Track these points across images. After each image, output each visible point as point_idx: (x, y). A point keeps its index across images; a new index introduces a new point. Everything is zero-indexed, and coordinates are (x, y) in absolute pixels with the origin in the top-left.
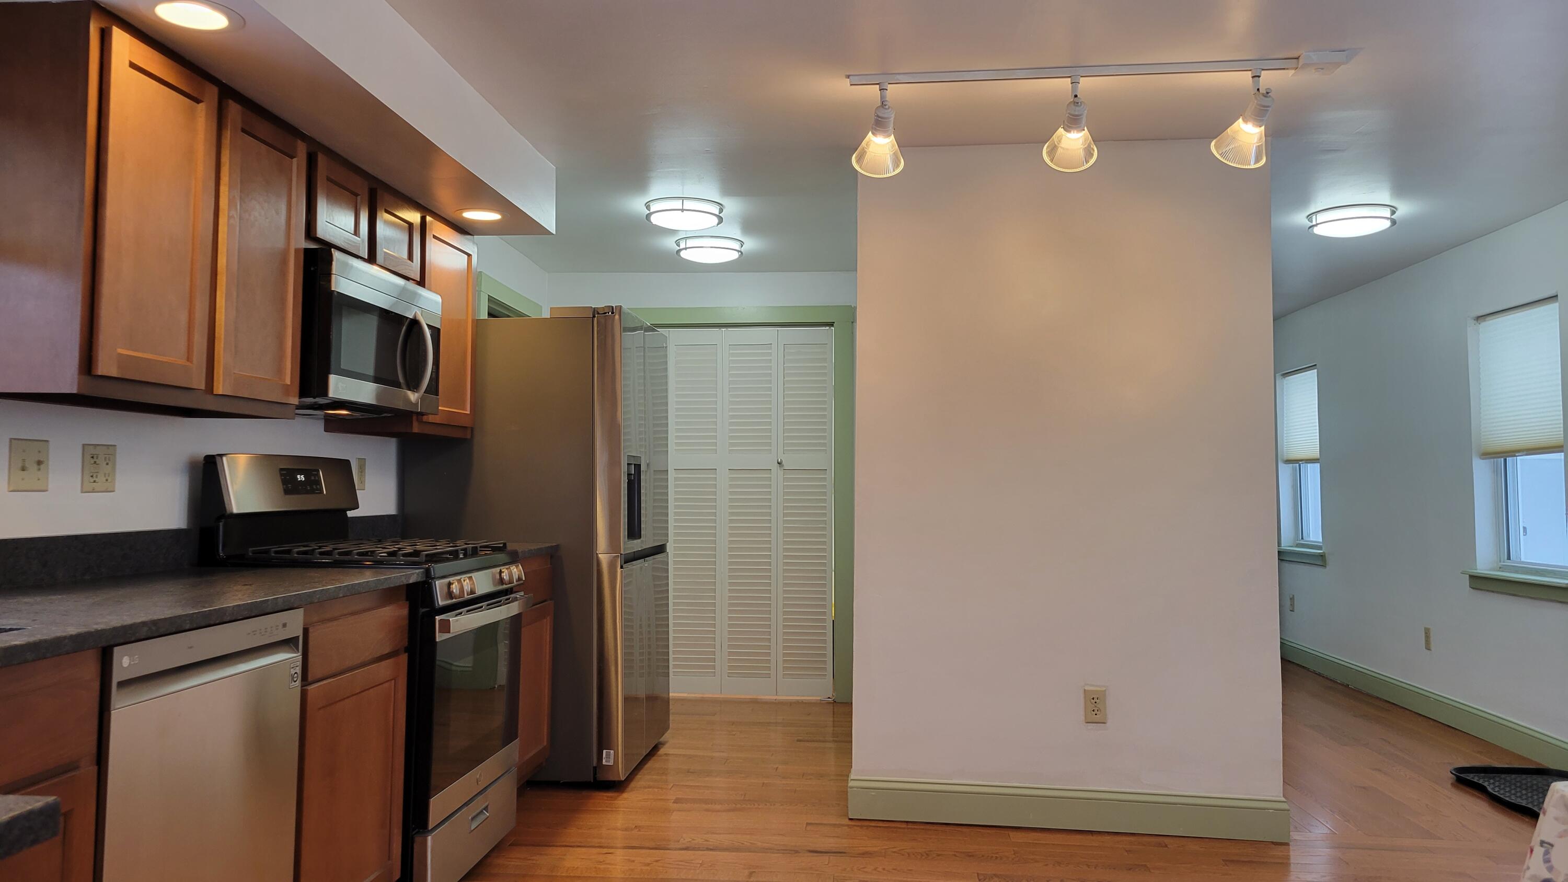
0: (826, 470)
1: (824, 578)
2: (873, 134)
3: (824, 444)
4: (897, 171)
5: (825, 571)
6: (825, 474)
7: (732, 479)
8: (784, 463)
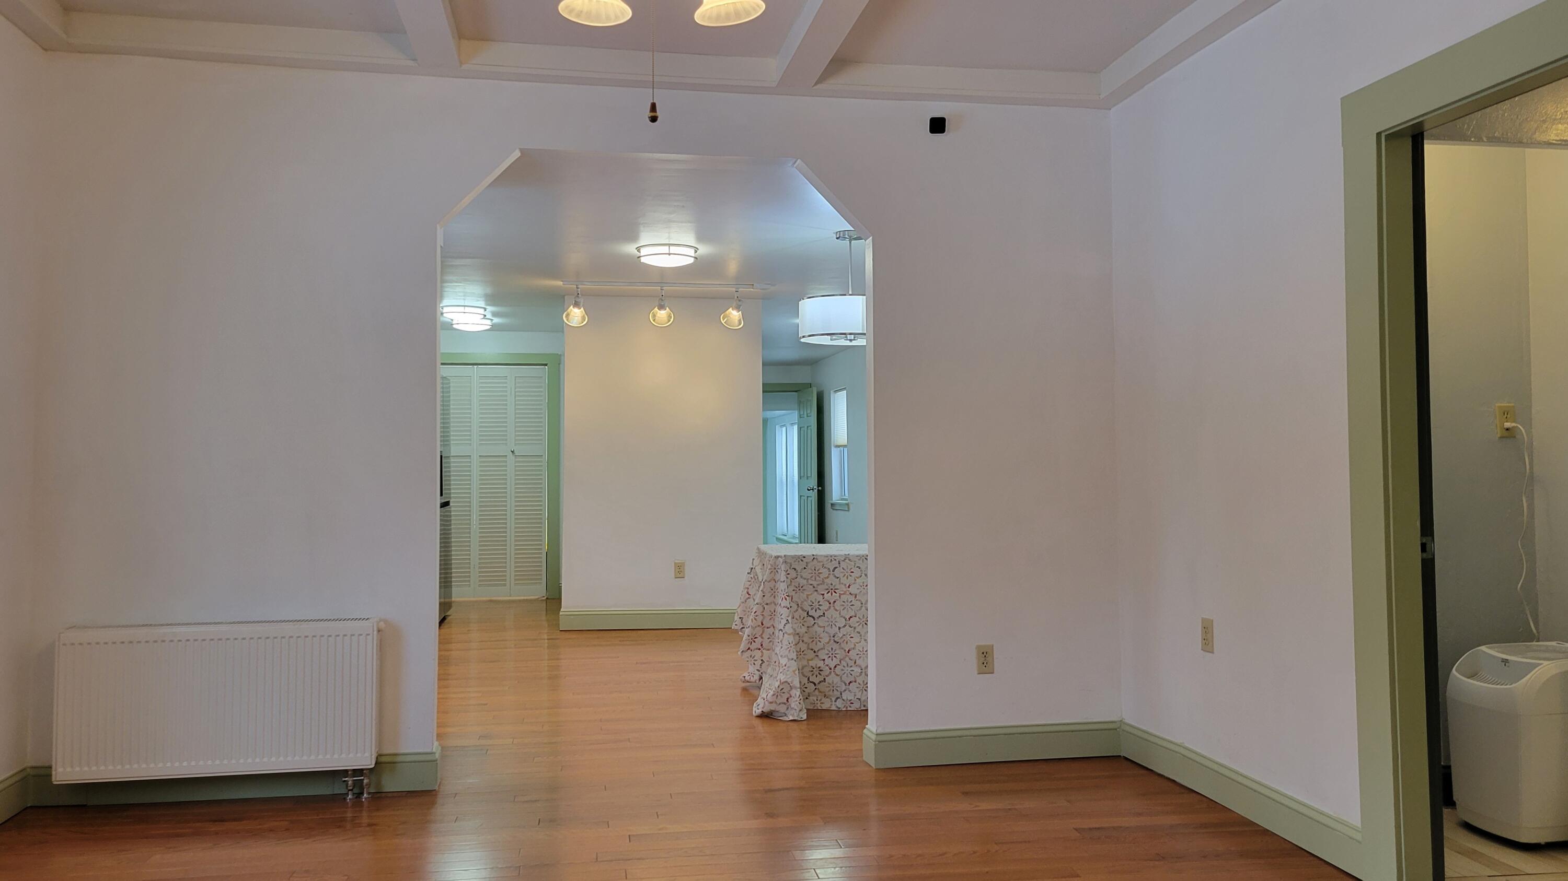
0: (542, 456)
1: (541, 523)
2: (573, 307)
3: (541, 440)
4: (585, 323)
5: (541, 519)
6: (542, 458)
7: (481, 462)
8: (515, 452)
